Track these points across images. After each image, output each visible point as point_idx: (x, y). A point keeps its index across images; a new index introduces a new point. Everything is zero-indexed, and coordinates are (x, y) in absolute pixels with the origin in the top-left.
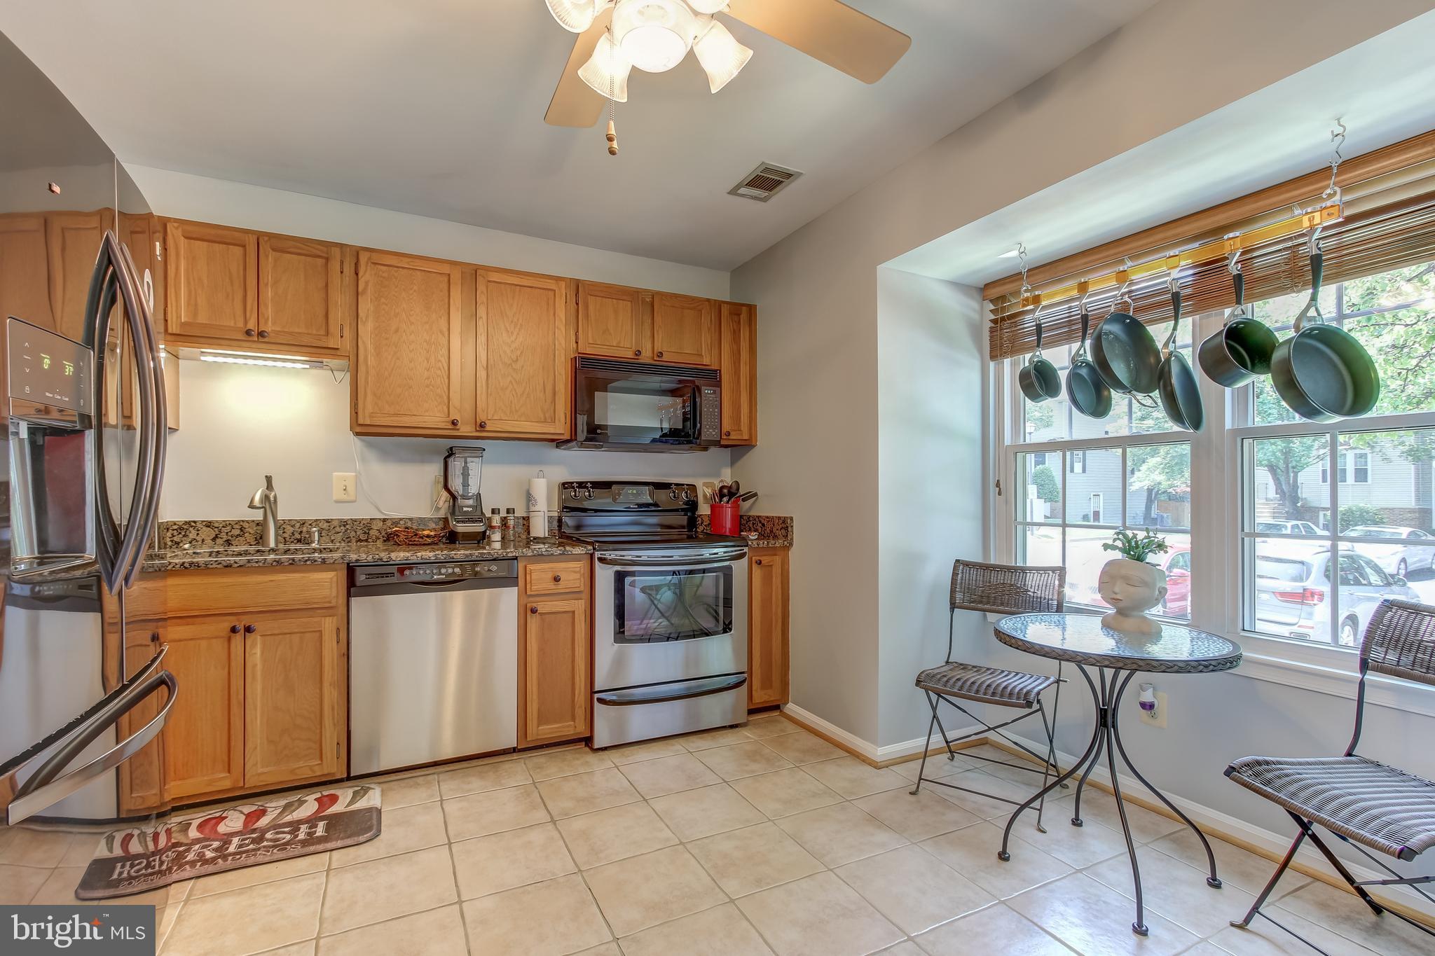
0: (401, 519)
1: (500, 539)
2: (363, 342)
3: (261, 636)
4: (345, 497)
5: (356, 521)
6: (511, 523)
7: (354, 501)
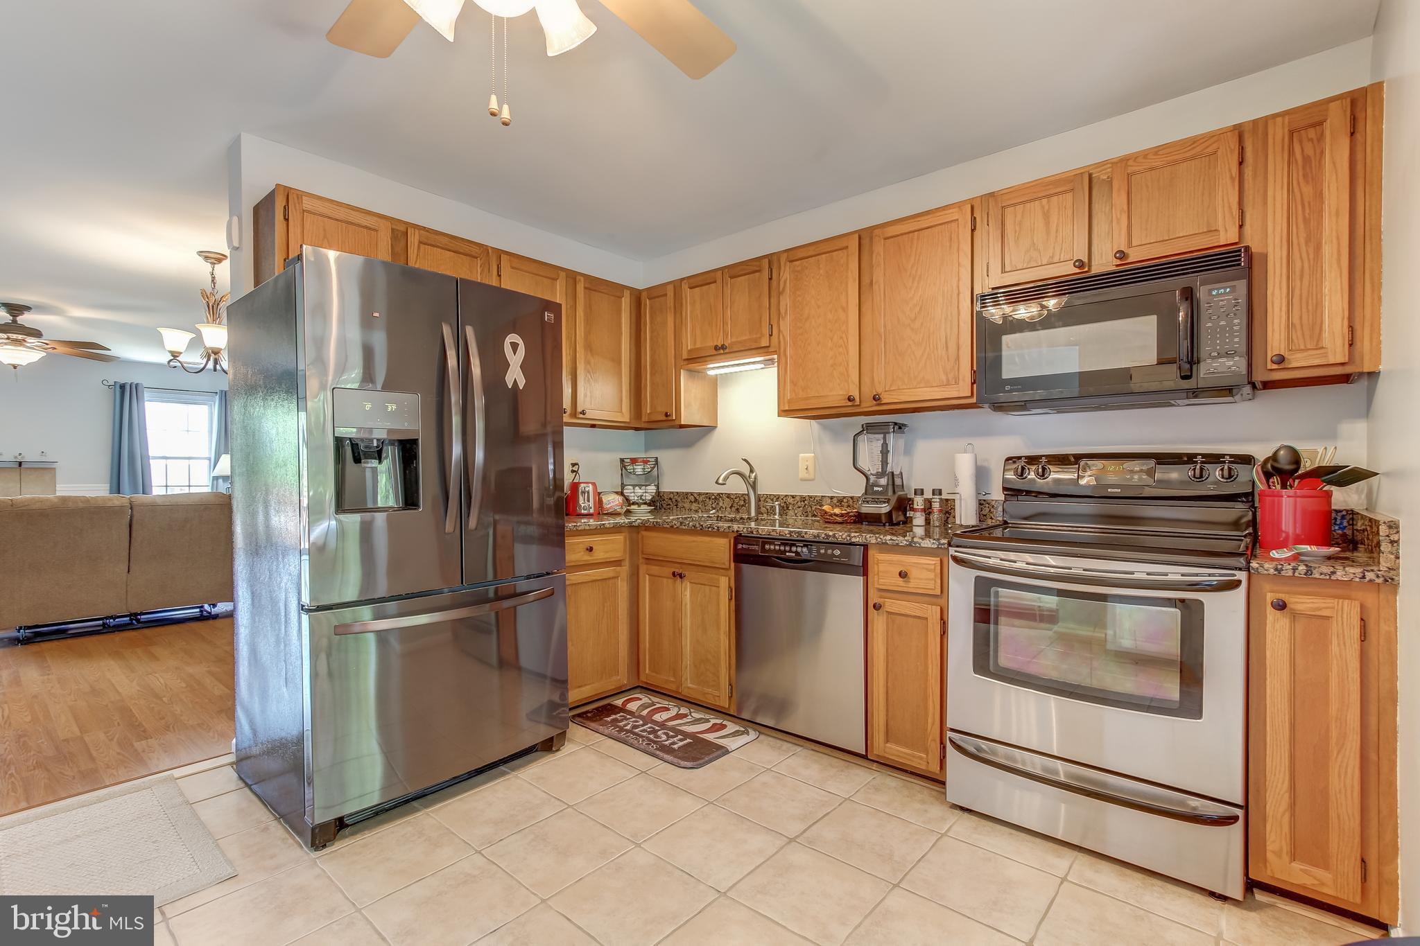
0: (844, 497)
1: (923, 524)
2: (783, 336)
3: (691, 583)
4: (806, 476)
5: (811, 498)
6: (936, 506)
7: (813, 480)
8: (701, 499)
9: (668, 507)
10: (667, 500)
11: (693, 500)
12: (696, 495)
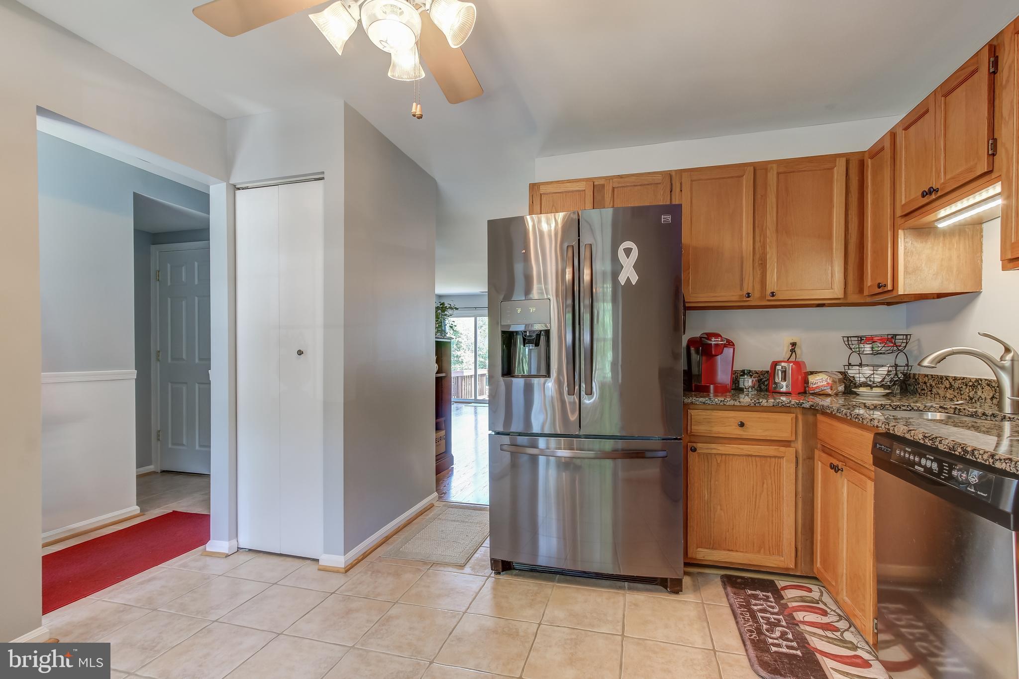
3: (847, 480)
8: (956, 385)
9: (923, 392)
10: (921, 384)
11: (948, 386)
12: (951, 380)
